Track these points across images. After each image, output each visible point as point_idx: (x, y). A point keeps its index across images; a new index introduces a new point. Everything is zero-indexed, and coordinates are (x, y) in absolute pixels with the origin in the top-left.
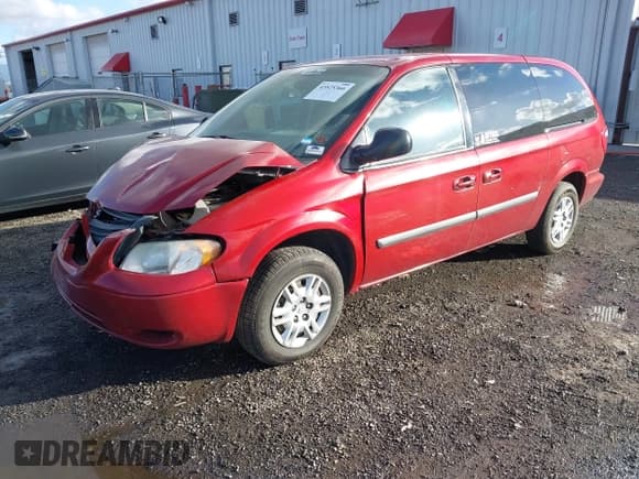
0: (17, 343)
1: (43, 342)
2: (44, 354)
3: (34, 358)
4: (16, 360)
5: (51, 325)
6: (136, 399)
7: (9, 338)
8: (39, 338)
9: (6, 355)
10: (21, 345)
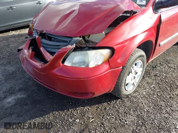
0: (8, 91)
1: (20, 90)
2: (22, 96)
3: (18, 99)
4: (11, 100)
5: (20, 81)
6: (71, 119)
7: (4, 89)
8: (17, 88)
9: (5, 98)
10: (11, 92)
